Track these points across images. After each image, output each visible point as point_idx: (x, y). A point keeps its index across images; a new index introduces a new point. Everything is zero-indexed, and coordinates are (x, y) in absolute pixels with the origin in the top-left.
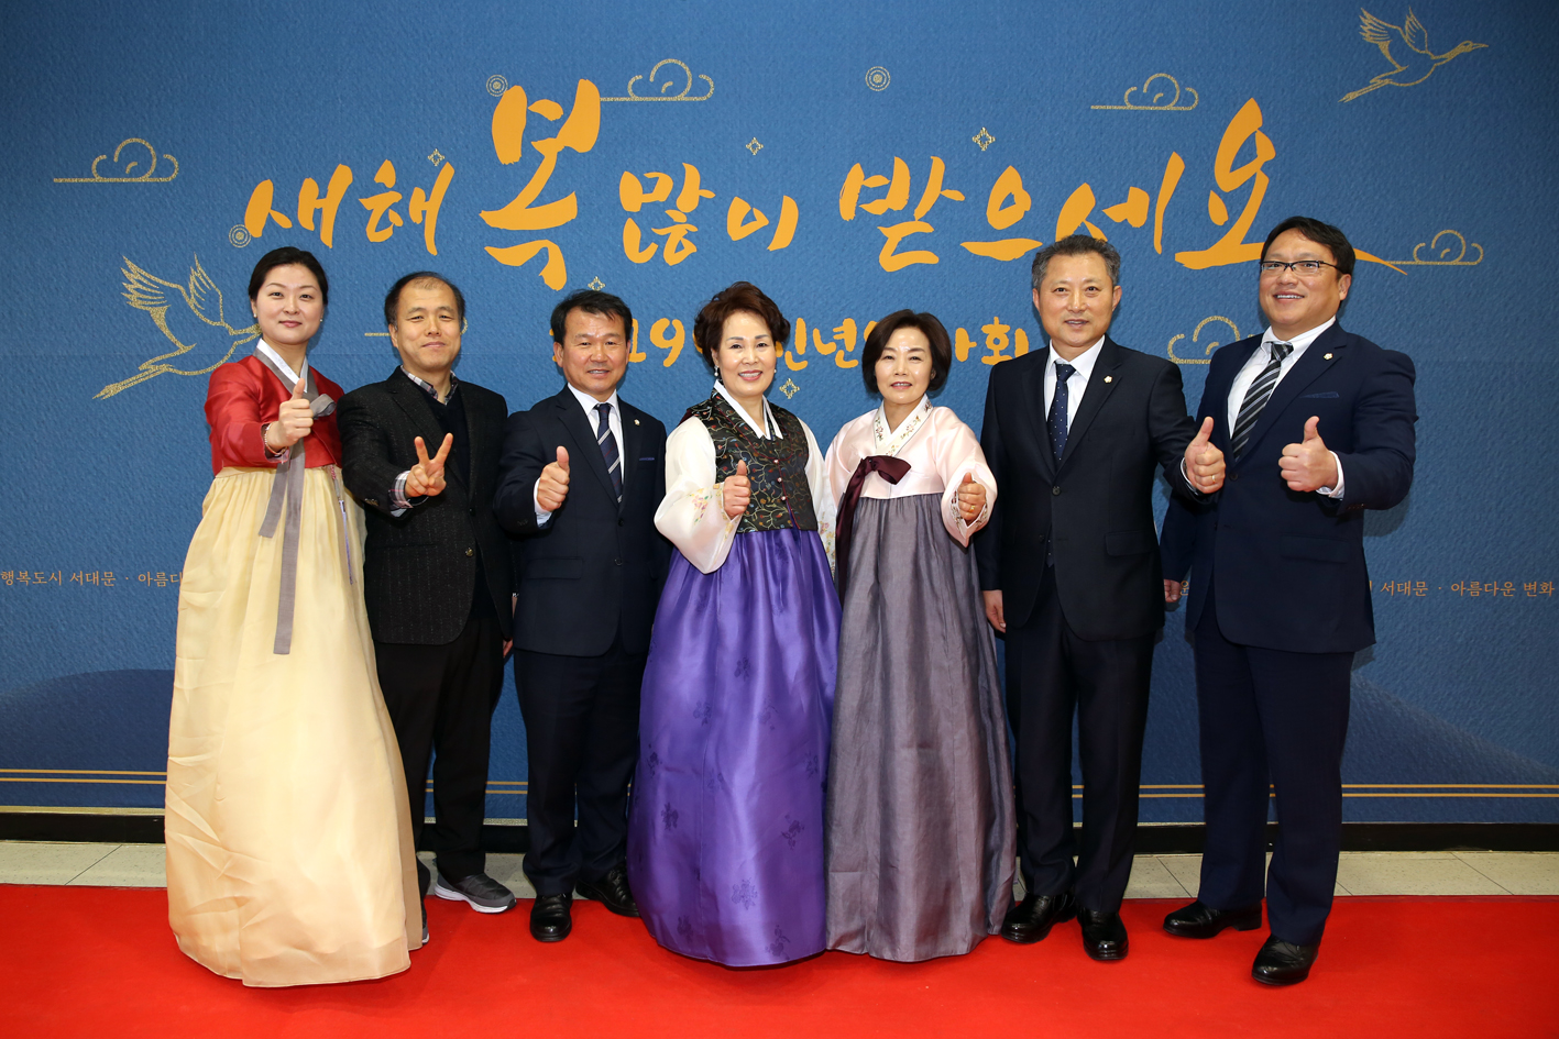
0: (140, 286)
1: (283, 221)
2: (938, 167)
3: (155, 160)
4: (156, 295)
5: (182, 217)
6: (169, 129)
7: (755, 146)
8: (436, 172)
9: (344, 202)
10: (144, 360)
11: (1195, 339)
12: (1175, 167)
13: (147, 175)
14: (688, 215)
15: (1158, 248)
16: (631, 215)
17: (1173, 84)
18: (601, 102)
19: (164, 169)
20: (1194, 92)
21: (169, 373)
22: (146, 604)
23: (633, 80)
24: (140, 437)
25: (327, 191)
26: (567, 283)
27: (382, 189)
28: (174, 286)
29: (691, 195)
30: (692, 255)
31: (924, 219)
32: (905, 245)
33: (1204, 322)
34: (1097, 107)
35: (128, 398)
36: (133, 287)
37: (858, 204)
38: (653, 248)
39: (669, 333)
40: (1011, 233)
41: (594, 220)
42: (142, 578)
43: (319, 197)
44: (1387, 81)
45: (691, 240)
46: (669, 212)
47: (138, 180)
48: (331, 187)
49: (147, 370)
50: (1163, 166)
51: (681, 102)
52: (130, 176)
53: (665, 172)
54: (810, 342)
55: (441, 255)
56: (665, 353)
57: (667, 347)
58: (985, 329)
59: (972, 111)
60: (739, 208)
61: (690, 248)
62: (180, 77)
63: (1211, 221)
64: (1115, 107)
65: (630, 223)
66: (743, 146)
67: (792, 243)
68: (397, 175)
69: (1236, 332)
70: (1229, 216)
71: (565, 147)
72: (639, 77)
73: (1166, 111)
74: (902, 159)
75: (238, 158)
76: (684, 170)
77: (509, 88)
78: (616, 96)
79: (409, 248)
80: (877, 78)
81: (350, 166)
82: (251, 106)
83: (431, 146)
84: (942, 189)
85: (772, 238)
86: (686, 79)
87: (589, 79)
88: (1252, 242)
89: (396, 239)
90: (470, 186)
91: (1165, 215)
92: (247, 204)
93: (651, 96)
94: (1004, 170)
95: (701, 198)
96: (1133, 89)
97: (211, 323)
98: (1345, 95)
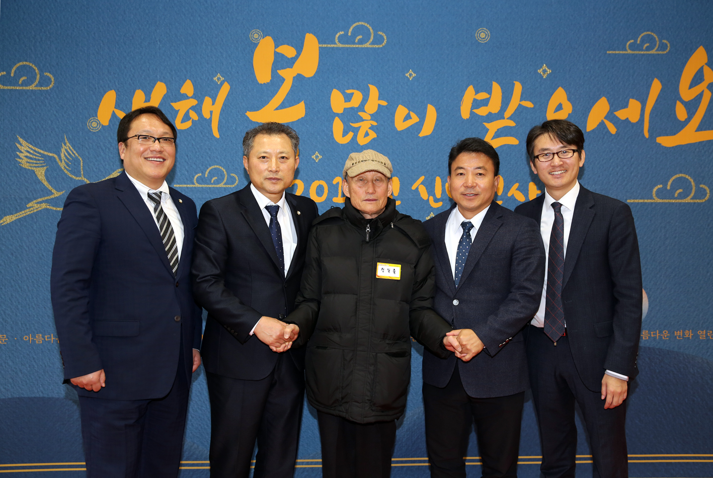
0: (28, 155)
2: (518, 88)
3: (38, 77)
4: (39, 160)
5: (57, 112)
6: (48, 57)
7: (411, 75)
8: (218, 87)
9: (161, 105)
10: (30, 200)
11: (669, 188)
12: (656, 87)
13: (33, 85)
14: (371, 115)
15: (647, 135)
16: (337, 115)
17: (655, 38)
18: (319, 47)
19: (44, 81)
20: (667, 42)
21: (47, 209)
22: (28, 354)
23: (338, 34)
24: (27, 249)
25: (150, 98)
27: (185, 97)
28: (51, 155)
29: (374, 102)
30: (374, 139)
31: (510, 118)
32: (500, 134)
33: (674, 178)
34: (611, 52)
35: (19, 224)
36: (23, 155)
37: (472, 109)
38: (351, 135)
41: (315, 118)
42: (26, 338)
43: (146, 101)
45: (373, 130)
46: (361, 114)
47: (27, 88)
48: (152, 95)
49: (32, 207)
50: (649, 86)
51: (367, 48)
52: (22, 85)
53: (357, 89)
54: (444, 191)
55: (222, 138)
59: (538, 55)
60: (401, 111)
61: (373, 135)
62: (55, 25)
63: (677, 118)
64: (621, 52)
65: (337, 120)
66: (404, 75)
67: (432, 132)
68: (194, 89)
69: (693, 183)
70: (688, 116)
71: (298, 74)
72: (342, 33)
73: (651, 54)
74: (497, 83)
75: (93, 76)
76: (369, 88)
77: (263, 38)
78: (329, 44)
79: (202, 134)
80: (483, 35)
81: (165, 83)
82: (102, 44)
83: (216, 72)
84: (521, 101)
85: (422, 129)
86: (370, 35)
87: (312, 33)
88: (701, 130)
89: (194, 128)
90: (240, 96)
91: (650, 115)
92: (99, 104)
93: (349, 44)
94: (557, 89)
95: (379, 105)
96: (632, 41)
97: (75, 178)
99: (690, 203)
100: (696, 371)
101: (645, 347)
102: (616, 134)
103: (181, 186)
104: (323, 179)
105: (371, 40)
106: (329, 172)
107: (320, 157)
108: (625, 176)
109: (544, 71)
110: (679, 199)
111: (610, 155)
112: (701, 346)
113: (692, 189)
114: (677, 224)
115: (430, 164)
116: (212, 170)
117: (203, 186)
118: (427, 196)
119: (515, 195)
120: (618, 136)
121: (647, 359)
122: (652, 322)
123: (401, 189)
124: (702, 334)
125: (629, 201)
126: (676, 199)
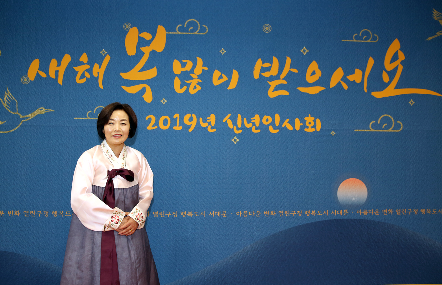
1: (43, 75)
2: (288, 60)
5: (2, 72)
7: (223, 51)
8: (103, 58)
9: (67, 68)
11: (379, 123)
12: (371, 62)
14: (198, 76)
15: (366, 90)
16: (177, 75)
17: (370, 33)
18: (166, 34)
20: (377, 36)
23: (178, 26)
25: (60, 64)
26: (153, 100)
29: (200, 68)
30: (199, 91)
31: (284, 79)
32: (277, 88)
33: (382, 117)
34: (344, 40)
37: (260, 73)
38: (185, 88)
39: (191, 119)
40: (315, 84)
41: (163, 77)
43: (58, 66)
45: (199, 85)
46: (191, 75)
48: (62, 62)
50: (366, 62)
51: (196, 35)
53: (190, 60)
54: (243, 123)
55: (105, 89)
56: (189, 127)
57: (190, 124)
58: (306, 119)
59: (300, 41)
60: (217, 74)
61: (199, 88)
62: (3, 19)
63: (383, 81)
64: (350, 41)
65: (177, 78)
66: (219, 51)
67: (236, 87)
68: (88, 59)
69: (393, 120)
70: (390, 79)
71: (153, 50)
72: (180, 25)
73: (367, 42)
74: (276, 57)
75: (26, 50)
76: (197, 59)
77: (132, 28)
78: (172, 32)
79: (92, 86)
80: (267, 28)
81: (70, 55)
82: (31, 31)
83: (102, 48)
84: (290, 68)
85: (229, 85)
86: (198, 27)
87: (162, 25)
88: (397, 88)
89: (87, 83)
90: (117, 63)
91: (367, 79)
92: (29, 68)
93: (185, 32)
94: (312, 62)
95: (203, 70)
96: (356, 34)
97: (12, 113)
98: (428, 38)
99: (391, 132)
100: (395, 234)
101: (365, 220)
102: (347, 90)
103: (78, 118)
104: (167, 115)
105: (198, 30)
106: (171, 111)
107: (166, 101)
108: (353, 115)
109: (305, 51)
110: (385, 130)
111: (344, 102)
112: (398, 219)
113: (392, 124)
114: (384, 145)
116: (98, 109)
117: (93, 118)
118: (233, 126)
119: (287, 126)
120: (349, 91)
121: (366, 227)
122: (369, 204)
123: (216, 122)
124: (398, 211)
125: (355, 130)
126: (383, 129)
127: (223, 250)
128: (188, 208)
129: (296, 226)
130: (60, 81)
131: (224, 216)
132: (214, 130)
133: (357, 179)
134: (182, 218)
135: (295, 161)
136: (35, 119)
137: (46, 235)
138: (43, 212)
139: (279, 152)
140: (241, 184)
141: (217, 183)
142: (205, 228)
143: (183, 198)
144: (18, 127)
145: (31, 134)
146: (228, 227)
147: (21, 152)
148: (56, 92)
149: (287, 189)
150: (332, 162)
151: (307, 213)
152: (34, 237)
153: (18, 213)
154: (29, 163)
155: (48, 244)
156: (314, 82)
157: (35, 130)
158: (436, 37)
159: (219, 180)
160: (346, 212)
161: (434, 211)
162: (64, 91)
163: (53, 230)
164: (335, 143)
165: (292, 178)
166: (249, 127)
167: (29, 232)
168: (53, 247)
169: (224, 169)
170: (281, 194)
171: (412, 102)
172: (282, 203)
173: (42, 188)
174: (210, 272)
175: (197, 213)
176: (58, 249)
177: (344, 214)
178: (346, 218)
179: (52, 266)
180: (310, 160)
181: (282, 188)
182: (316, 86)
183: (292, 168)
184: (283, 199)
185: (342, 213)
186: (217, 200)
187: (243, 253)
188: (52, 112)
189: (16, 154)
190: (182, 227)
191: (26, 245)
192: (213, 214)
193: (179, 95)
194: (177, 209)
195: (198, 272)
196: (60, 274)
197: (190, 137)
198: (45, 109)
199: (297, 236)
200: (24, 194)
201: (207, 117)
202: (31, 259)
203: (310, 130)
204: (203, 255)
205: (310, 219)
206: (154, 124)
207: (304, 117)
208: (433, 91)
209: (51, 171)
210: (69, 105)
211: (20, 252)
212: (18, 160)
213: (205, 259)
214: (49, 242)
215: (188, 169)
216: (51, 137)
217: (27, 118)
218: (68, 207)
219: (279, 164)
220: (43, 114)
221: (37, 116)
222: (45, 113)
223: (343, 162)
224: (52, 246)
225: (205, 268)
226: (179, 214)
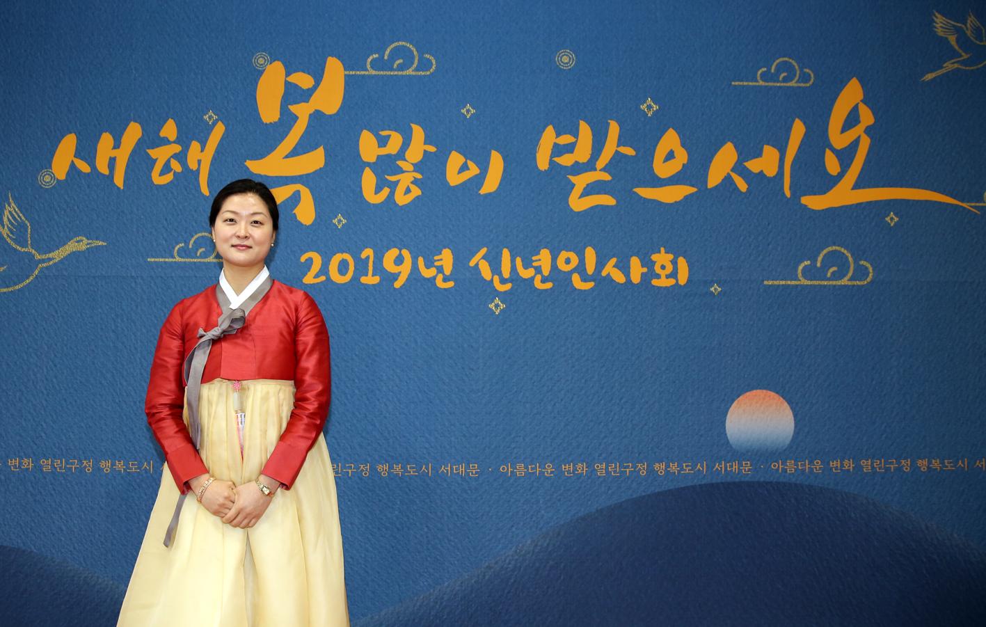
1: (84, 167)
2: (614, 129)
7: (468, 111)
8: (210, 129)
9: (134, 153)
11: (819, 265)
12: (798, 130)
14: (415, 165)
15: (788, 193)
16: (368, 164)
17: (794, 66)
18: (345, 75)
20: (810, 72)
23: (371, 58)
25: (120, 143)
26: (316, 219)
27: (166, 142)
29: (418, 148)
30: (418, 197)
31: (604, 170)
32: (589, 190)
33: (825, 252)
34: (737, 83)
37: (552, 157)
38: (386, 191)
39: (399, 261)
40: (674, 180)
41: (339, 169)
43: (114, 148)
44: (956, 66)
45: (416, 185)
46: (400, 163)
48: (124, 139)
50: (789, 129)
51: (410, 75)
53: (396, 130)
54: (514, 268)
56: (395, 277)
57: (397, 272)
58: (654, 257)
59: (640, 85)
60: (455, 160)
61: (416, 192)
63: (828, 172)
64: (751, 84)
65: (367, 171)
66: (459, 111)
67: (498, 188)
68: (178, 131)
69: (850, 259)
70: (841, 168)
71: (316, 110)
72: (376, 56)
73: (789, 87)
74: (586, 122)
75: (49, 116)
76: (412, 129)
77: (271, 63)
78: (358, 70)
79: (186, 190)
80: (565, 59)
81: (140, 124)
82: (61, 75)
83: (207, 108)
84: (618, 146)
85: (483, 184)
86: (413, 58)
87: (336, 57)
88: (859, 188)
89: (175, 183)
90: (238, 140)
91: (791, 166)
92: (55, 152)
93: (385, 71)
94: (666, 131)
95: (425, 151)
96: (764, 69)
97: (20, 249)
98: (925, 75)
99: (847, 285)
100: (858, 516)
101: (790, 484)
102: (747, 191)
103: (156, 260)
104: (348, 251)
106: (356, 242)
107: (344, 221)
108: (760, 249)
109: (649, 107)
110: (833, 280)
111: (740, 220)
112: (865, 481)
113: (849, 267)
114: (831, 314)
115: (494, 231)
116: (198, 238)
117: (187, 260)
118: (491, 275)
119: (611, 275)
120: (750, 195)
121: (793, 500)
122: (800, 449)
123: (455, 265)
124: (866, 464)
125: (766, 283)
126: (829, 279)
127: (472, 550)
128: (392, 456)
129: (634, 496)
130: (119, 180)
131: (472, 474)
132: (450, 284)
133: (769, 392)
134: (381, 478)
135: (630, 351)
136: (66, 263)
137: (86, 512)
138: (80, 462)
139: (594, 332)
140: (510, 402)
141: (457, 401)
142: (431, 502)
143: (382, 434)
144: (31, 278)
145: (57, 293)
146: (482, 499)
147: (37, 333)
148: (109, 204)
149: (612, 414)
150: (713, 355)
151: (660, 467)
152: (63, 516)
153: (29, 463)
154: (53, 355)
155: (92, 532)
156: (671, 176)
157: (66, 285)
158: (943, 74)
159: (462, 394)
160: (747, 467)
161: (948, 463)
162: (125, 200)
163: (102, 502)
164: (721, 311)
165: (623, 390)
166: (526, 278)
167: (51, 506)
168: (102, 539)
169: (472, 369)
170: (600, 427)
171: (892, 219)
172: (602, 446)
173: (80, 410)
174: (443, 598)
175: (413, 468)
176: (112, 544)
177: (743, 470)
178: (747, 479)
179: (100, 581)
180: (665, 350)
181: (603, 412)
182: (677, 184)
183: (625, 368)
184: (605, 437)
185: (738, 468)
186: (457, 438)
187: (516, 557)
188: (102, 246)
189: (26, 336)
190: (380, 498)
191: (47, 534)
192: (447, 471)
193: (372, 206)
194: (369, 459)
195: (416, 598)
196: (116, 596)
197: (398, 301)
198: (86, 240)
199: (637, 519)
200: (43, 423)
201: (434, 256)
202: (56, 563)
203: (663, 282)
204: (427, 560)
205: (665, 482)
206: (320, 270)
207: (650, 253)
208: (940, 193)
209: (99, 374)
210: (138, 232)
211: (33, 547)
212: (31, 350)
213: (431, 571)
214: (93, 529)
215: (393, 370)
216: (100, 299)
217: (50, 259)
218: (134, 452)
219: (595, 359)
220: (82, 251)
221: (69, 255)
222: (87, 249)
223: (739, 354)
224: (99, 535)
225: (432, 591)
226: (373, 469)
